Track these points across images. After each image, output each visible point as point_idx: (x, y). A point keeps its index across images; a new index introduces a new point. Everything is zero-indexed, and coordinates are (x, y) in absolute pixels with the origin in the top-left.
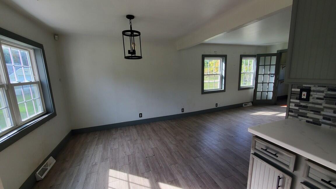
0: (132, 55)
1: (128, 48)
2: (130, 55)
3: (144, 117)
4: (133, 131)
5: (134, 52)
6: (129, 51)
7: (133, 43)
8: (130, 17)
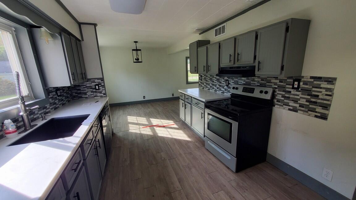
0: (137, 61)
1: (135, 57)
2: (136, 61)
3: (146, 99)
4: (140, 106)
5: (138, 59)
6: (136, 59)
7: (137, 55)
8: (136, 42)
